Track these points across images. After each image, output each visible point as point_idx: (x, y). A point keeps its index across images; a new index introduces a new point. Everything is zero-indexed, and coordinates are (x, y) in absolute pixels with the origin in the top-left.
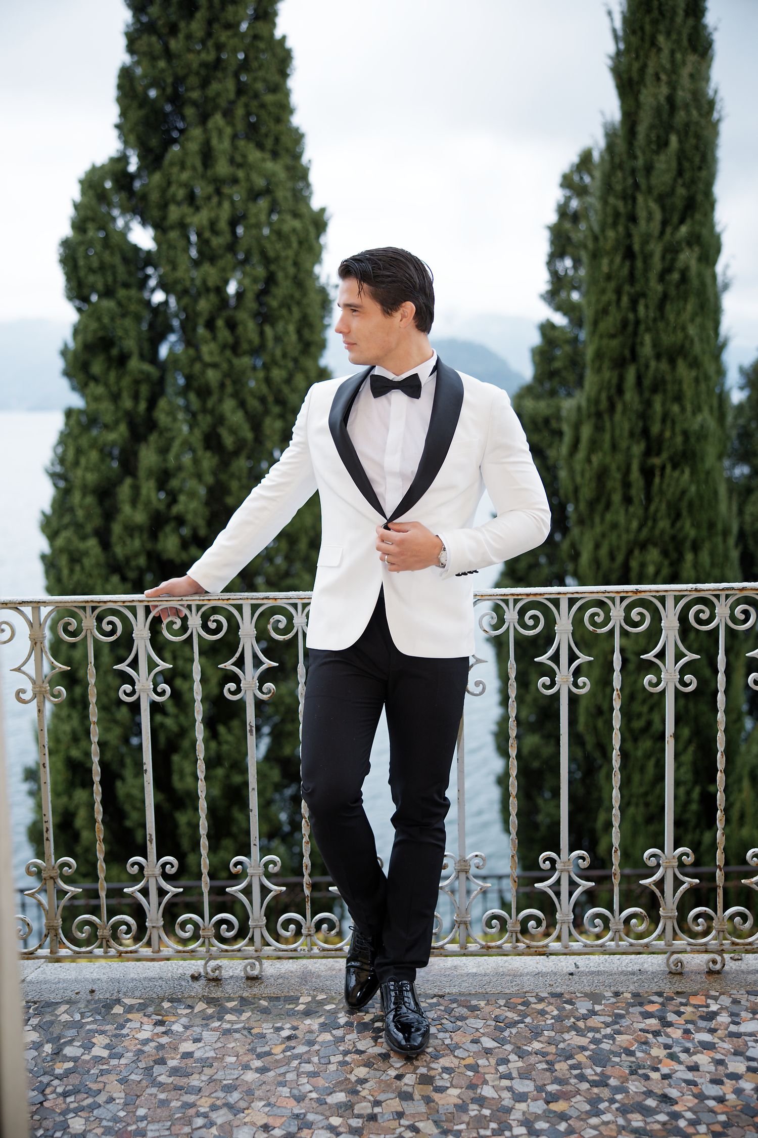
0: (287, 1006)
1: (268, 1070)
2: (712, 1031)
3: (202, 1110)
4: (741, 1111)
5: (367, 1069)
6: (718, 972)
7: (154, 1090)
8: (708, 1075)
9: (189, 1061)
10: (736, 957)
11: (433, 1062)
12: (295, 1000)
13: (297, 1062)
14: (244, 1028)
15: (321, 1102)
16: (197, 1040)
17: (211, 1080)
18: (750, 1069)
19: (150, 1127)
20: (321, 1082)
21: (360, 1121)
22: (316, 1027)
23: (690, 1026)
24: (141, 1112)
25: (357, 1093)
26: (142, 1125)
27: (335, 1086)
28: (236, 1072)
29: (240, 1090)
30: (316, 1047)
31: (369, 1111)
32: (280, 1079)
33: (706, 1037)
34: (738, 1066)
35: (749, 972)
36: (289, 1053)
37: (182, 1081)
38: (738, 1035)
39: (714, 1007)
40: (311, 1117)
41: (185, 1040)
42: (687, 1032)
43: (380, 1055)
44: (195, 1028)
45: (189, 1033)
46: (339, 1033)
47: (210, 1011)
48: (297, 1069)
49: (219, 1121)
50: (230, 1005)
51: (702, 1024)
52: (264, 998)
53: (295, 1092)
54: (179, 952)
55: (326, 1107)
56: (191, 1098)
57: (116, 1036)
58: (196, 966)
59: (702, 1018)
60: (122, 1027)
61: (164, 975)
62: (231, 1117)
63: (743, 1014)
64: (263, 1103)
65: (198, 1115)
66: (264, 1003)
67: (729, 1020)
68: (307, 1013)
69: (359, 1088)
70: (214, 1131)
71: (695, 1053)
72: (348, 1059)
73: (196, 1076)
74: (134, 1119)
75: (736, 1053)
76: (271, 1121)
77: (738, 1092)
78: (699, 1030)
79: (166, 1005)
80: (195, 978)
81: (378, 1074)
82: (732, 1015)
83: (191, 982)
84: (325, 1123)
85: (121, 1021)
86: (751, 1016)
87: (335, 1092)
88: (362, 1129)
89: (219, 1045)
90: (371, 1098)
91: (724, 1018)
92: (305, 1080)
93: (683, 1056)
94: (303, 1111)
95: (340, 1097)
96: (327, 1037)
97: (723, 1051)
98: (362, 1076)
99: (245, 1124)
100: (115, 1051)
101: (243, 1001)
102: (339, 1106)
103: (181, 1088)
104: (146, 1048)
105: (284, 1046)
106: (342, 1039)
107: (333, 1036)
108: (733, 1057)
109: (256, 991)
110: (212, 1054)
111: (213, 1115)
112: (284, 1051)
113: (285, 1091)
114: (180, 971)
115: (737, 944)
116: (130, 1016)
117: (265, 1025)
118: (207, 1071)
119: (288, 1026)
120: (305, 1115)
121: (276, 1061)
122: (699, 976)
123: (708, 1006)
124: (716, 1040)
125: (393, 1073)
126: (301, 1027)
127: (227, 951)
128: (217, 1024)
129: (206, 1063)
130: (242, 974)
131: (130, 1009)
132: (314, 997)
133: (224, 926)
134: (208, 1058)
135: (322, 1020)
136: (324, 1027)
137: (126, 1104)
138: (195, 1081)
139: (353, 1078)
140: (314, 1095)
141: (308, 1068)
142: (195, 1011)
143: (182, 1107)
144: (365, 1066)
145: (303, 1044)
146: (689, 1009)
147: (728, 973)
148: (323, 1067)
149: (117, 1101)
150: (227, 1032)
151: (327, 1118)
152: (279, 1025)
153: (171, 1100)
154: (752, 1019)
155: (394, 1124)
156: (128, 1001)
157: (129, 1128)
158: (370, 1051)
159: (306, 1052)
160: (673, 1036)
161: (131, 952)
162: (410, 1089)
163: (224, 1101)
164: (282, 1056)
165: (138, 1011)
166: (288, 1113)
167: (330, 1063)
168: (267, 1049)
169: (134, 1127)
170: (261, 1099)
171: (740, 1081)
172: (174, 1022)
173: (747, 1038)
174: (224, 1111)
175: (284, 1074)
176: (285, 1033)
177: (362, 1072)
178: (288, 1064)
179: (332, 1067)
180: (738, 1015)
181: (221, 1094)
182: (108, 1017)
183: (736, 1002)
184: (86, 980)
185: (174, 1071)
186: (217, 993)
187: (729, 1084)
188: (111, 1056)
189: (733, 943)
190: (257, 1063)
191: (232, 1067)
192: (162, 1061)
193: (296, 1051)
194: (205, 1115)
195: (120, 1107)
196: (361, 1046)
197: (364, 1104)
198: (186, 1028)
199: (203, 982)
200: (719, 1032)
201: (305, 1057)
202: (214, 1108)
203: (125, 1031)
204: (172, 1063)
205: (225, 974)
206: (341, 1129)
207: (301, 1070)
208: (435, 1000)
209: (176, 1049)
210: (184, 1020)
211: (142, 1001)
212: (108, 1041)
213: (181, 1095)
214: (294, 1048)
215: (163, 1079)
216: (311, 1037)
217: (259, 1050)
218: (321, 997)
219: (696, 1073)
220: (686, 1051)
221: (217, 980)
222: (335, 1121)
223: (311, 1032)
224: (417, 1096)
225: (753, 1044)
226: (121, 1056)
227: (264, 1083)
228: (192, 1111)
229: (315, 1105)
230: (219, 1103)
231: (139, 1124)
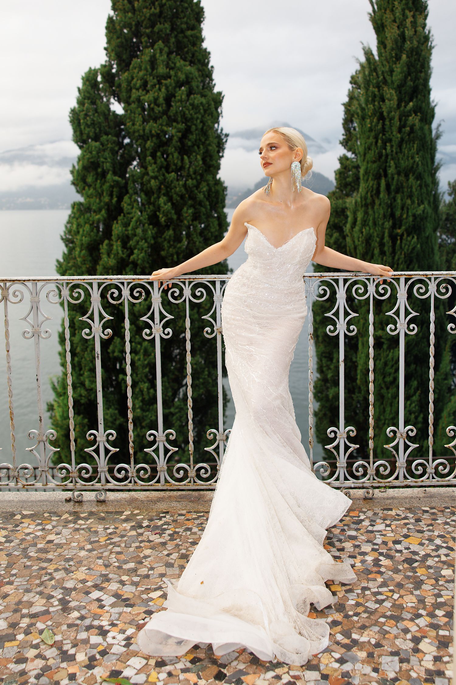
0: (115, 516)
1: (94, 550)
2: (357, 530)
3: (49, 571)
4: (362, 572)
5: (151, 550)
6: (371, 499)
7: (25, 560)
8: (348, 553)
9: (50, 545)
10: (382, 491)
11: (191, 547)
12: (121, 513)
13: (112, 546)
14: (87, 528)
15: (119, 568)
16: (57, 534)
17: (60, 555)
18: (373, 550)
19: (17, 580)
20: (122, 557)
21: (139, 578)
22: (129, 528)
23: (346, 528)
24: (14, 572)
25: (142, 563)
26: (12, 579)
27: (130, 559)
28: (75, 551)
29: (75, 560)
30: (125, 538)
31: (146, 573)
32: (100, 555)
33: (353, 533)
34: (367, 548)
35: (388, 499)
36: (108, 542)
37: (43, 556)
38: (372, 532)
39: (362, 517)
40: (111, 576)
41: (51, 534)
42: (343, 530)
43: (161, 543)
44: (58, 528)
45: (55, 529)
46: (140, 531)
47: (70, 518)
48: (111, 549)
49: (57, 578)
50: (82, 515)
51: (353, 526)
52: (103, 512)
53: (106, 562)
54: (58, 485)
55: (122, 570)
56: (45, 565)
57: (12, 531)
58: (69, 494)
59: (353, 523)
60: (17, 526)
61: (50, 499)
62: (65, 575)
63: (378, 521)
64: (86, 568)
65: (46, 573)
66: (103, 515)
67: (369, 524)
68: (126, 520)
69: (144, 561)
70: (53, 582)
71: (344, 542)
72: (142, 545)
73: (51, 553)
74: (9, 575)
75: (368, 541)
76: (87, 578)
77: (363, 562)
78: (350, 529)
79: (46, 515)
80: (68, 501)
81: (157, 553)
82: (372, 521)
83: (64, 503)
84: (119, 579)
85: (18, 523)
86: (382, 521)
87: (129, 562)
88: (139, 582)
89: (70, 536)
90: (149, 566)
91: (366, 523)
92: (114, 556)
93: (337, 544)
94: (108, 572)
95: (132, 565)
96: (134, 533)
97: (360, 541)
98: (147, 554)
99: (72, 579)
100: (10, 539)
101: (91, 514)
102: (129, 570)
103: (41, 559)
104: (28, 538)
105: (107, 537)
106: (142, 534)
107: (137, 532)
108: (366, 544)
109: (101, 508)
110: (65, 541)
111: (55, 574)
112: (106, 540)
113: (100, 562)
114: (60, 497)
115: (381, 482)
116: (23, 520)
117: (100, 526)
118: (59, 550)
119: (113, 527)
120: (108, 574)
121: (101, 546)
122: (358, 501)
123: (359, 517)
124: (359, 535)
125: (166, 552)
126: (121, 527)
127: (85, 485)
128: (72, 525)
129: (60, 546)
130: (95, 499)
131: (24, 517)
132: (132, 512)
133: (84, 471)
134: (61, 544)
135: (133, 524)
136: (133, 528)
137: (6, 567)
138: (50, 556)
139: (142, 555)
140: (116, 564)
141: (118, 549)
142: (62, 518)
143: (38, 569)
144: (150, 549)
145: (119, 537)
146: (348, 518)
147: (376, 499)
148: (126, 549)
149: (2, 566)
150: (77, 530)
151: (120, 577)
152: (108, 526)
153: (34, 566)
154: (382, 523)
155: (159, 580)
156: (25, 513)
157: (4, 580)
158: (156, 541)
159: (120, 541)
160: (335, 533)
161: (30, 485)
162: (173, 561)
163: (63, 567)
164: (104, 543)
165: (29, 518)
166: (98, 573)
167: (131, 547)
168: (97, 539)
169: (8, 580)
170: (85, 566)
171: (366, 556)
172: (47, 524)
173: (376, 533)
174: (63, 571)
175: (102, 553)
176: (109, 531)
177: (148, 552)
178: (106, 547)
179: (131, 549)
180: (375, 521)
181: (63, 563)
182: (12, 521)
183: (375, 514)
184: (5, 501)
185: (41, 550)
186: (78, 509)
187: (359, 558)
188: (6, 542)
189: (379, 482)
190: (89, 547)
191: (74, 548)
192: (35, 545)
193: (113, 541)
194: (50, 574)
195: (3, 569)
196: (151, 538)
197: (144, 569)
198: (54, 527)
199: (72, 503)
200: (362, 530)
201: (118, 544)
202: (56, 570)
203: (17, 529)
204: (39, 546)
205: (85, 499)
206: (127, 583)
207: (113, 551)
208: (202, 514)
209: (44, 538)
210: (54, 523)
211: (33, 512)
212: (7, 533)
213: (40, 563)
214: (113, 539)
215: (31, 554)
216: (123, 533)
217: (92, 540)
218: (136, 512)
219: (342, 552)
220: (340, 541)
221: (80, 502)
222: (125, 578)
223: (125, 530)
224: (176, 565)
225: (379, 536)
226: (11, 541)
227: (90, 557)
228: (44, 572)
229: (115, 569)
230: (60, 567)
231: (11, 578)
